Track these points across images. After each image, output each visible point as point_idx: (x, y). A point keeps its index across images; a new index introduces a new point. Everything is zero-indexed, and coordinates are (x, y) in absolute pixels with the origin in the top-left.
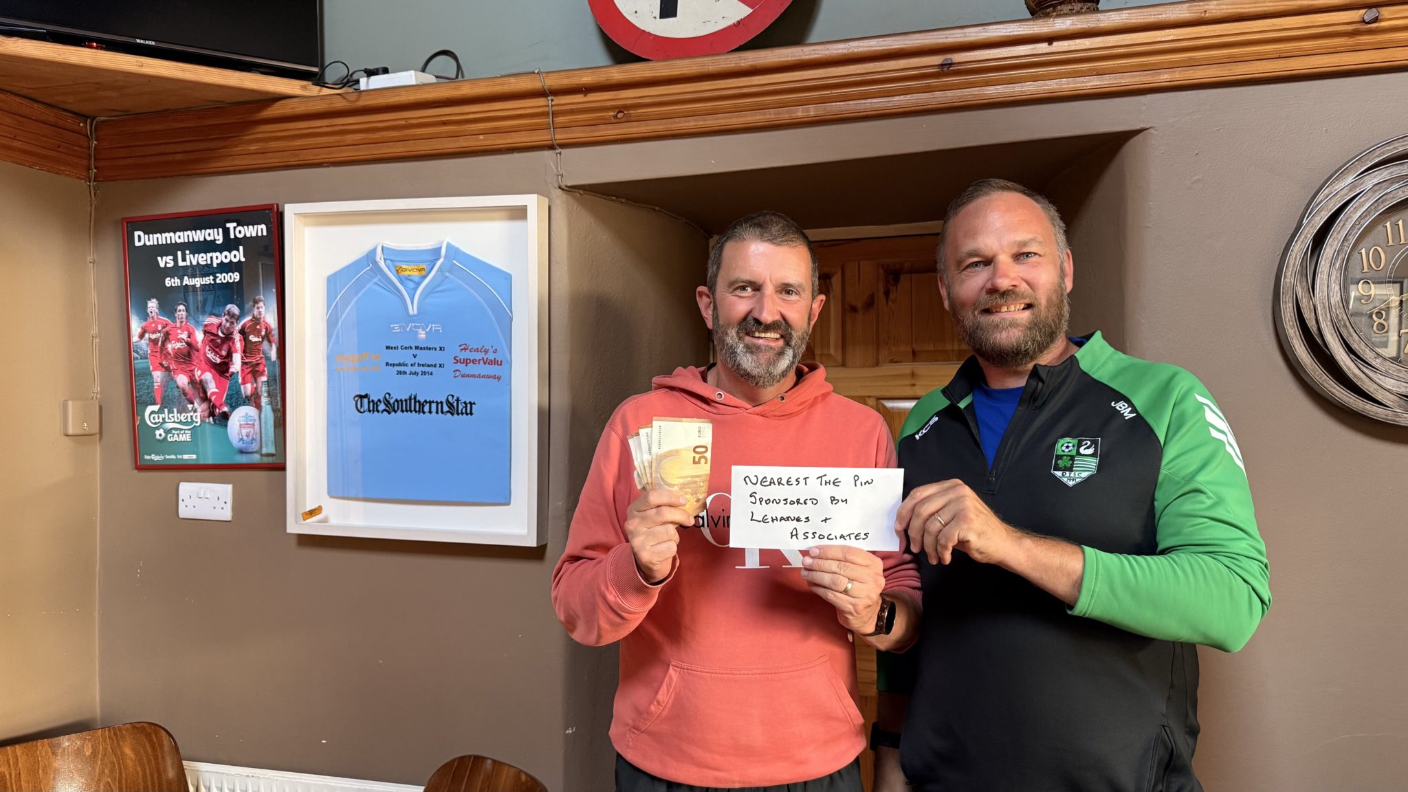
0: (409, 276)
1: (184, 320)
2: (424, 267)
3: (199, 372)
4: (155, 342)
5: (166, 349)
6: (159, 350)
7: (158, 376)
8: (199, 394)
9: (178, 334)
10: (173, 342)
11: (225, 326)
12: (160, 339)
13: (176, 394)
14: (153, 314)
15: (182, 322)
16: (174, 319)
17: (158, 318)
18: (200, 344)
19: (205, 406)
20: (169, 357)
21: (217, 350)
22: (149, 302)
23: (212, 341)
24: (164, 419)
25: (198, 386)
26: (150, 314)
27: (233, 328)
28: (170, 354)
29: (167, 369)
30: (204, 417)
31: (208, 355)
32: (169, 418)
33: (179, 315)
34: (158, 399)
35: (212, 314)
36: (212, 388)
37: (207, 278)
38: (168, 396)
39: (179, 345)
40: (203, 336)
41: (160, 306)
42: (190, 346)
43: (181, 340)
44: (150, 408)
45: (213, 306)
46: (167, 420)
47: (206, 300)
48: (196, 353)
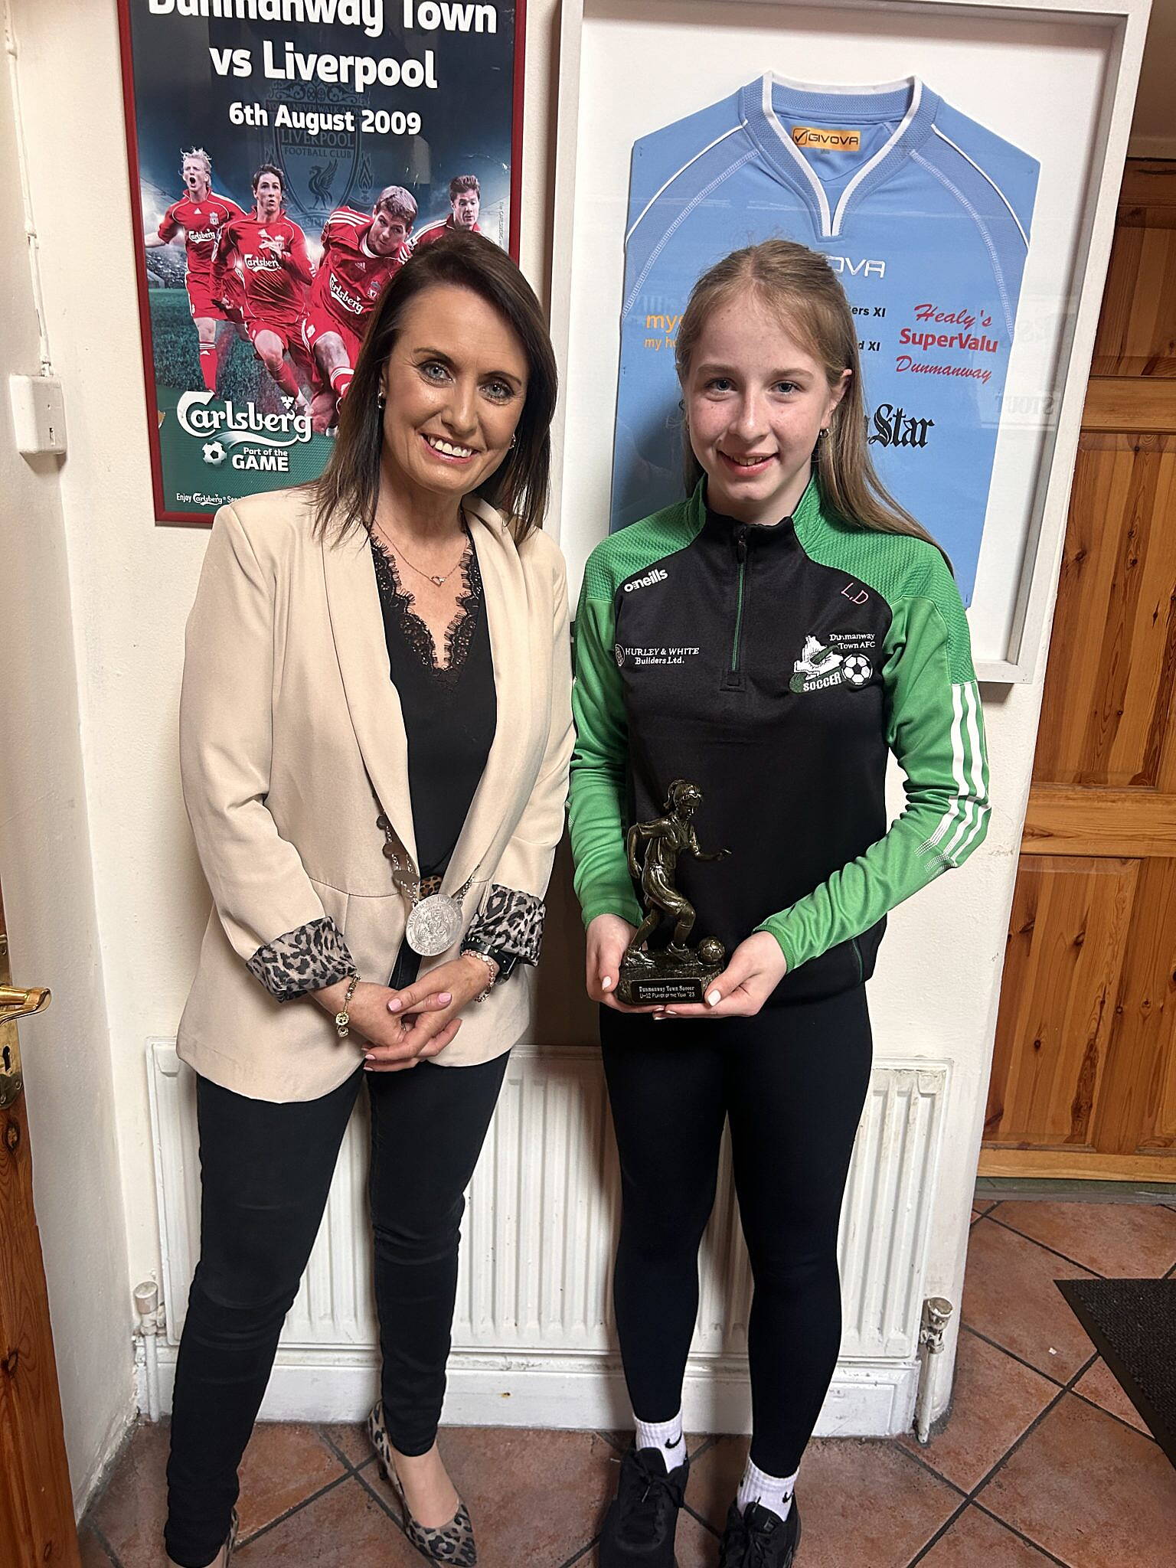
0: (823, 151)
1: (276, 208)
2: (857, 134)
3: (311, 330)
4: (199, 251)
5: (232, 270)
6: (212, 272)
7: (208, 327)
8: (310, 378)
9: (261, 239)
10: (247, 256)
11: (378, 234)
12: (216, 244)
13: (254, 371)
14: (197, 183)
15: (269, 213)
16: (251, 206)
17: (210, 197)
18: (314, 267)
19: (321, 402)
20: (238, 289)
21: (357, 285)
22: (185, 155)
23: (343, 264)
24: (223, 422)
25: (308, 359)
26: (189, 183)
27: (399, 240)
28: (239, 283)
29: (233, 316)
30: (323, 425)
31: (333, 295)
32: (235, 421)
33: (263, 196)
34: (209, 378)
35: (346, 203)
36: (341, 365)
37: (338, 117)
40: (321, 250)
41: (219, 169)
42: (293, 268)
43: (268, 254)
44: (188, 398)
45: (351, 184)
46: (230, 423)
47: (332, 168)
48: (305, 287)
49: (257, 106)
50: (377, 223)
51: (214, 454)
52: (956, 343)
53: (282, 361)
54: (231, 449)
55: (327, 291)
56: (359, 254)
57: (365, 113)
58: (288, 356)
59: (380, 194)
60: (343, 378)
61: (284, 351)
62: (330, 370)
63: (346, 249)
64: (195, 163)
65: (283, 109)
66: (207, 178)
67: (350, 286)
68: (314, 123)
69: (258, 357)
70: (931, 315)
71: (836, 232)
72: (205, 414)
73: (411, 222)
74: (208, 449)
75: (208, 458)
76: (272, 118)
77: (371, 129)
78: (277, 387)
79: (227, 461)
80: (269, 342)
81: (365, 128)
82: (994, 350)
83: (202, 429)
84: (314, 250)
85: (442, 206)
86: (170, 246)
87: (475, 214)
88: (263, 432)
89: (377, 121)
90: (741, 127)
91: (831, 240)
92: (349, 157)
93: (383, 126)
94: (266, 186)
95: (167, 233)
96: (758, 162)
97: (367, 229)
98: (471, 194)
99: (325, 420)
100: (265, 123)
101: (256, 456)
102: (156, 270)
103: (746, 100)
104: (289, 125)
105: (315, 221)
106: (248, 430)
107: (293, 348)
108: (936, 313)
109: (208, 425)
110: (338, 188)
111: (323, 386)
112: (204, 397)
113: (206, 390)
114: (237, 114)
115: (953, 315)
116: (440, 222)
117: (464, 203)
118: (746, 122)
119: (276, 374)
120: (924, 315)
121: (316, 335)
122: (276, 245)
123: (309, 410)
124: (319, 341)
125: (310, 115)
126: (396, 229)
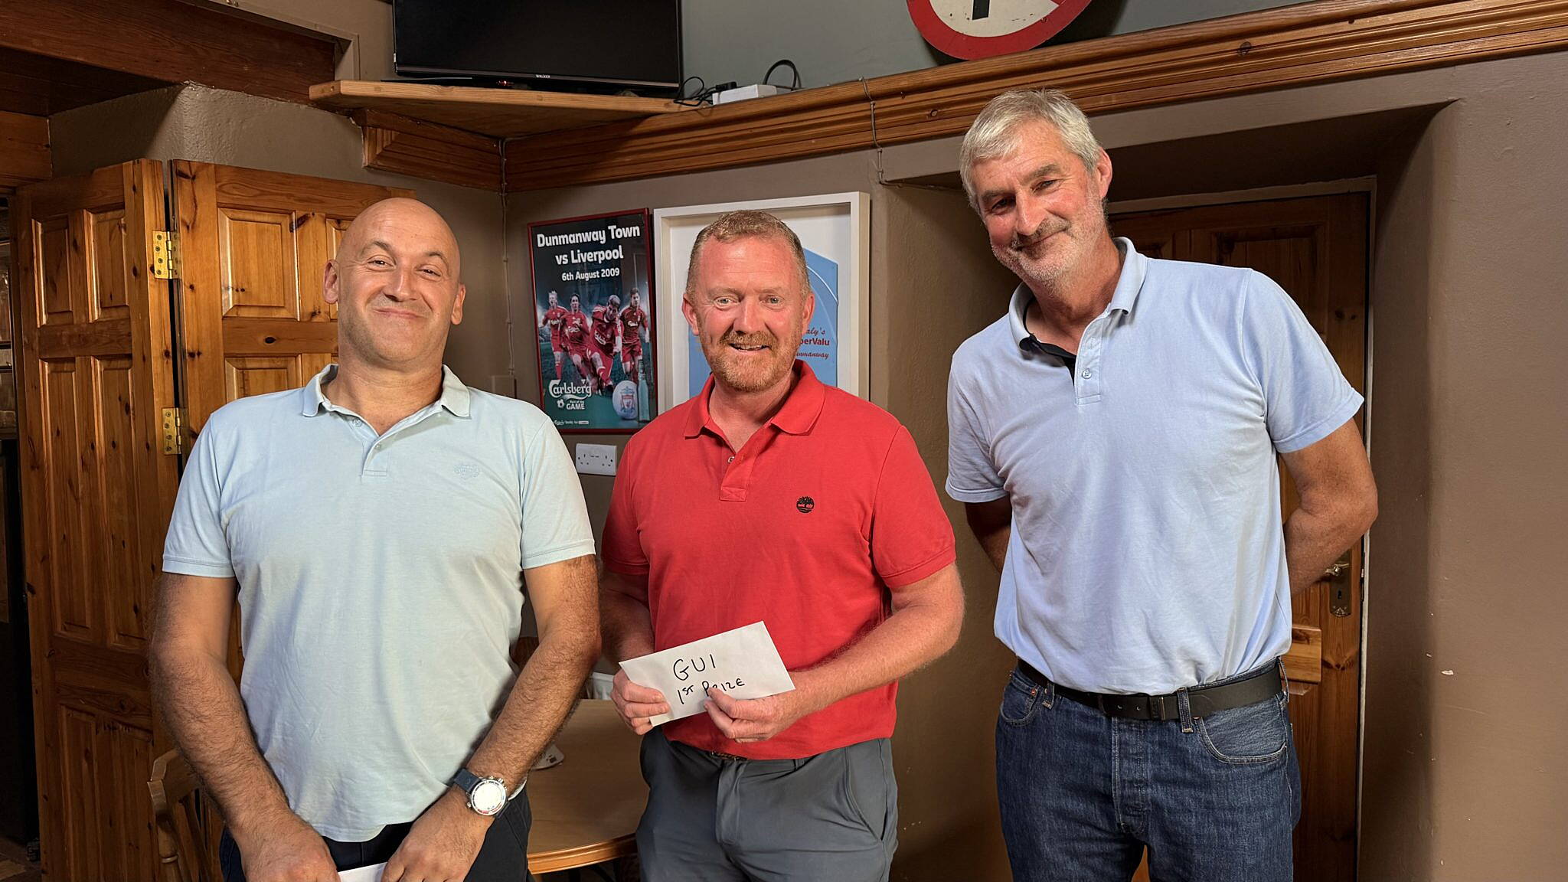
5: (564, 333)
6: (558, 334)
8: (590, 370)
10: (569, 327)
11: (609, 313)
12: (559, 324)
14: (554, 303)
15: (575, 310)
16: (570, 308)
17: (557, 307)
19: (595, 380)
20: (567, 340)
21: (603, 334)
22: (550, 294)
25: (589, 364)
26: (551, 304)
27: (615, 315)
28: (567, 337)
30: (594, 390)
31: (596, 338)
32: (567, 390)
33: (573, 305)
37: (594, 273)
40: (592, 322)
41: (559, 297)
42: (583, 330)
43: (575, 326)
44: (553, 382)
45: (600, 297)
46: (566, 392)
48: (587, 336)
49: (570, 273)
50: (608, 310)
51: (561, 404)
53: (581, 366)
54: (567, 401)
55: (594, 337)
56: (603, 321)
57: (601, 270)
58: (583, 363)
59: (608, 299)
61: (582, 361)
62: (597, 367)
63: (600, 321)
64: (553, 296)
65: (578, 273)
66: (556, 301)
67: (601, 334)
68: (587, 276)
69: (574, 365)
72: (558, 389)
73: (619, 307)
74: (559, 402)
75: (559, 406)
76: (575, 277)
78: (580, 376)
79: (565, 406)
80: (577, 359)
81: (603, 276)
82: (831, 345)
83: (557, 395)
84: (589, 322)
85: (628, 301)
86: (546, 327)
87: (638, 302)
88: (576, 394)
92: (598, 286)
93: (607, 274)
94: (574, 301)
95: (545, 322)
97: (605, 312)
98: (637, 295)
99: (596, 387)
100: (573, 279)
101: (575, 404)
102: (542, 336)
104: (580, 278)
105: (589, 311)
106: (572, 394)
107: (585, 360)
109: (558, 392)
110: (596, 299)
111: (595, 375)
112: (557, 382)
113: (558, 379)
114: (565, 277)
116: (628, 306)
117: (635, 298)
119: (579, 371)
121: (592, 354)
122: (577, 322)
123: (590, 384)
124: (592, 356)
126: (614, 311)
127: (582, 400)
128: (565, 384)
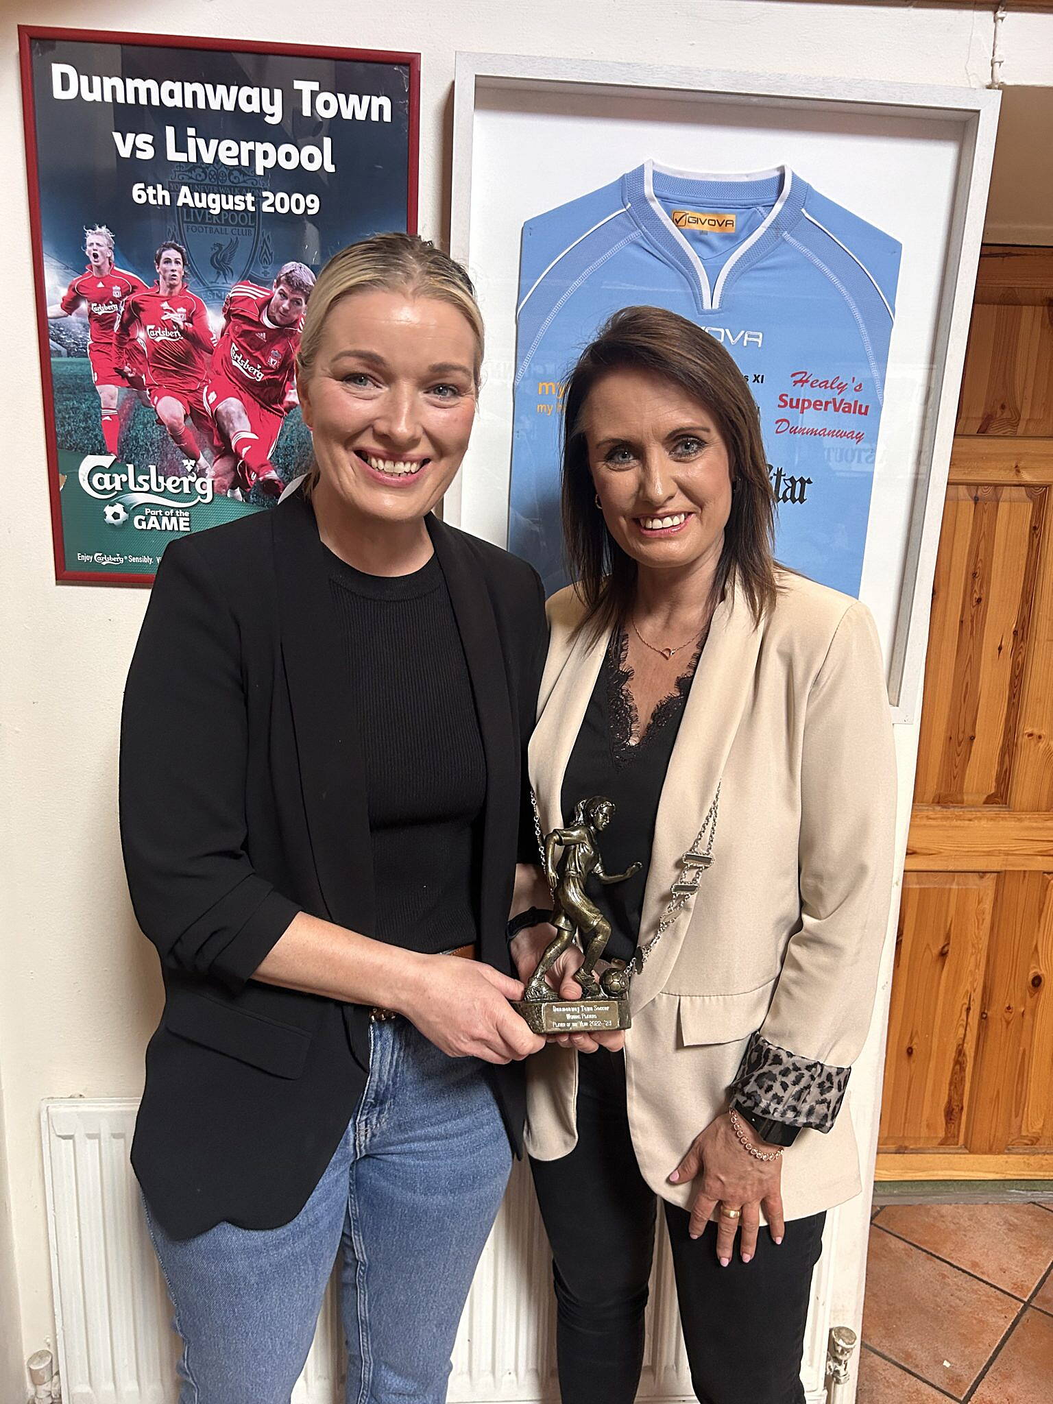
0: (702, 232)
1: (178, 281)
2: (732, 217)
3: (213, 396)
4: (103, 322)
5: (134, 339)
6: (114, 342)
7: (111, 395)
8: (211, 442)
9: (163, 311)
10: (149, 327)
11: (278, 307)
12: (119, 316)
13: (156, 435)
14: (100, 258)
15: (172, 287)
16: (154, 279)
17: (113, 271)
18: (216, 338)
19: (223, 465)
20: (140, 359)
21: (257, 354)
22: (89, 232)
23: (244, 334)
24: (124, 484)
25: (210, 424)
26: (92, 258)
27: (298, 312)
28: (142, 352)
29: (135, 383)
30: (224, 487)
32: (136, 483)
33: (165, 271)
34: (111, 443)
35: (247, 278)
36: (242, 429)
37: (238, 198)
38: (136, 439)
39: (163, 336)
40: (223, 321)
41: (123, 247)
42: (195, 339)
43: (170, 325)
44: (90, 462)
45: (251, 260)
46: (131, 485)
47: (233, 245)
48: (207, 356)
49: (159, 187)
50: (277, 296)
51: (116, 516)
52: (831, 406)
53: (183, 426)
54: (132, 510)
55: (228, 360)
56: (260, 324)
57: (265, 194)
58: (190, 421)
59: (280, 269)
60: (244, 442)
61: (186, 416)
62: (232, 434)
63: (247, 320)
64: (98, 240)
65: (185, 190)
66: (110, 254)
67: (250, 354)
68: (215, 203)
69: (160, 422)
70: (807, 381)
71: (716, 306)
72: (106, 477)
73: (309, 295)
74: (109, 511)
75: (110, 519)
76: (174, 199)
77: (272, 210)
78: (179, 451)
79: (128, 522)
80: (171, 408)
81: (265, 208)
82: (866, 413)
83: (104, 492)
84: (215, 321)
86: (73, 317)
88: (164, 494)
89: (276, 202)
90: (624, 210)
91: (712, 312)
92: (250, 234)
93: (282, 206)
94: (168, 261)
95: (70, 305)
96: (641, 242)
97: (268, 302)
99: (227, 481)
100: (168, 202)
101: (158, 516)
102: (59, 340)
103: (629, 185)
104: (191, 205)
105: (216, 294)
106: (150, 491)
107: (195, 413)
108: (811, 380)
109: (109, 487)
110: (238, 263)
111: (224, 449)
112: (106, 461)
113: (108, 454)
114: (138, 193)
115: (827, 382)
118: (630, 205)
119: (177, 438)
120: (801, 381)
121: (217, 401)
122: (178, 316)
123: (210, 472)
124: (220, 407)
125: (211, 196)
126: (296, 302)
127: (183, 509)
128: (131, 467)
